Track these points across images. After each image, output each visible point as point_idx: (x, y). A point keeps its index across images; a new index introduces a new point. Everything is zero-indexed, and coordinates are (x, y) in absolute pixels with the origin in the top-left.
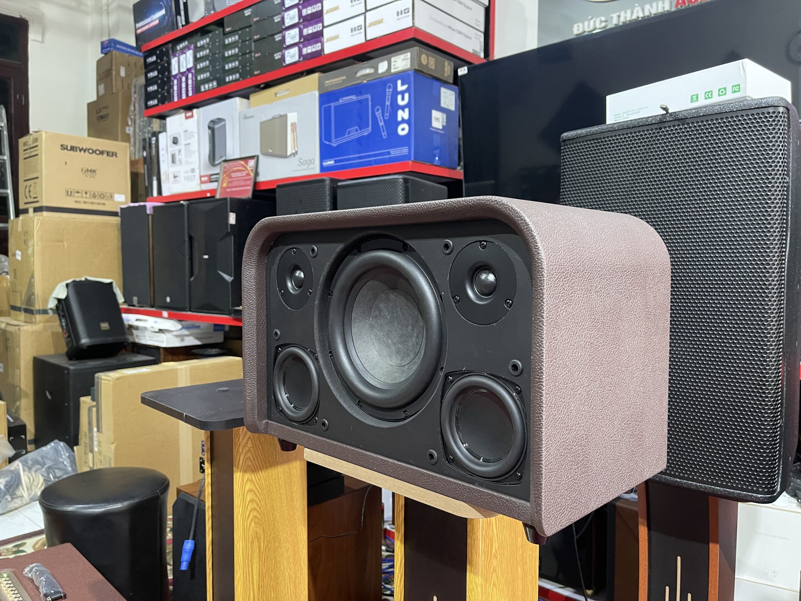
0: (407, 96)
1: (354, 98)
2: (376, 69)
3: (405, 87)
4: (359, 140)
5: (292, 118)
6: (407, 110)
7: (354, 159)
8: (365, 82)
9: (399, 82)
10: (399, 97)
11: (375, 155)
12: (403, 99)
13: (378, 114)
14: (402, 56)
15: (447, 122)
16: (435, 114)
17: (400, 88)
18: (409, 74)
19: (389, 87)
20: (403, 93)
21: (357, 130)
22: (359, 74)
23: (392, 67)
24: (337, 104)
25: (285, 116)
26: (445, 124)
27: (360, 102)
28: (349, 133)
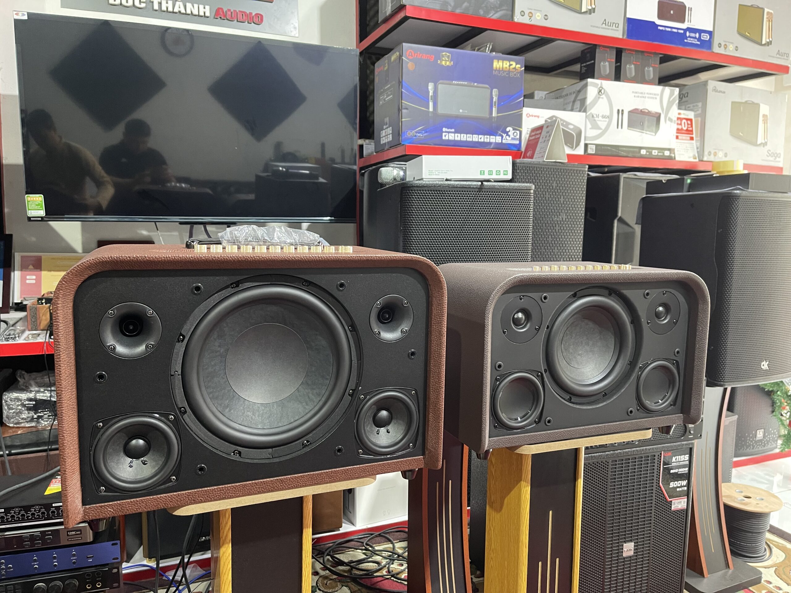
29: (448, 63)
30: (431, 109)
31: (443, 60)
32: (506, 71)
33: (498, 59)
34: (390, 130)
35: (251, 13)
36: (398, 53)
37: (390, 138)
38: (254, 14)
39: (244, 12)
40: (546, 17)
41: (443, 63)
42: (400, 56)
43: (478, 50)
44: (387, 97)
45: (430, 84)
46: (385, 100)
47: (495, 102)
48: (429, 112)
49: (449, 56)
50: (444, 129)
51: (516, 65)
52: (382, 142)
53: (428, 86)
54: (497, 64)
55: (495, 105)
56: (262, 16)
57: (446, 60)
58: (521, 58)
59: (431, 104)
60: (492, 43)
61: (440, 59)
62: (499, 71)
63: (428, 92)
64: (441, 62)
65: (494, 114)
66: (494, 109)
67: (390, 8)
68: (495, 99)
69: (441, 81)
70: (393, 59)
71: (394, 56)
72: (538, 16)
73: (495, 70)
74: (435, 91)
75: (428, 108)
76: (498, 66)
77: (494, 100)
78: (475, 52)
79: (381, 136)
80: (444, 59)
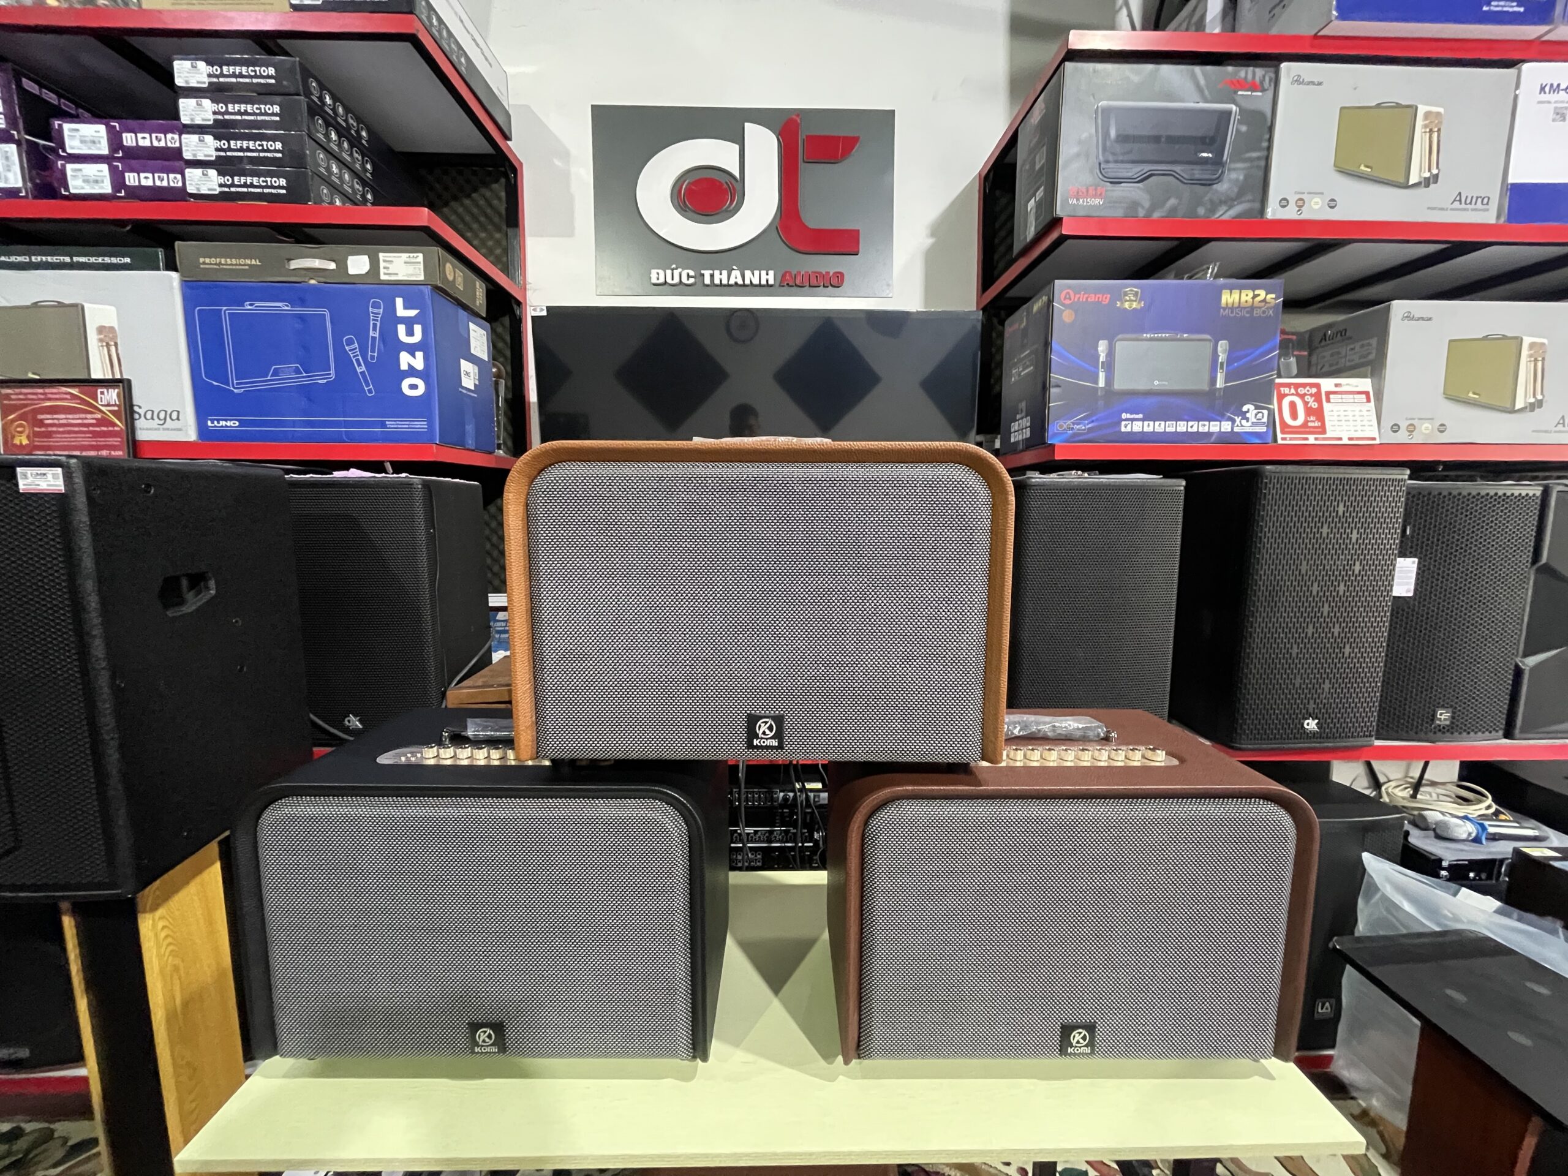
0: (418, 329)
1: (284, 307)
2: (342, 265)
3: (412, 313)
4: (307, 391)
5: (97, 316)
6: (420, 355)
7: (294, 424)
8: (313, 282)
9: (399, 302)
10: (401, 329)
11: (347, 424)
12: (411, 333)
13: (353, 350)
14: (404, 256)
15: (479, 380)
16: (465, 366)
17: (401, 311)
18: (421, 292)
19: (376, 306)
20: (409, 323)
21: (297, 371)
22: (295, 264)
23: (382, 271)
24: (236, 310)
25: (78, 310)
26: (477, 383)
27: (302, 318)
28: (276, 373)
29: (1135, 305)
30: (1102, 383)
31: (1127, 301)
32: (1245, 308)
33: (1231, 288)
34: (1026, 422)
35: (828, 273)
36: (1045, 298)
37: (1027, 433)
38: (831, 274)
39: (820, 273)
40: (1332, 204)
41: (1127, 305)
42: (1050, 302)
43: (1190, 278)
44: (1023, 370)
45: (1101, 342)
46: (1019, 375)
47: (1222, 364)
48: (1097, 389)
49: (1137, 293)
50: (1124, 416)
51: (1266, 295)
52: (1012, 440)
53: (1097, 346)
54: (1229, 298)
55: (1222, 368)
56: (842, 274)
57: (1131, 300)
58: (1277, 281)
59: (1102, 376)
60: (1218, 264)
61: (1120, 300)
62: (1232, 308)
63: (1098, 356)
64: (1122, 303)
65: (1220, 383)
66: (1219, 374)
67: (1033, 229)
68: (1222, 357)
69: (1120, 336)
70: (1035, 308)
71: (1037, 305)
72: (1317, 203)
73: (1224, 309)
74: (1111, 353)
75: (1096, 382)
76: (1230, 301)
77: (1220, 360)
78: (1185, 281)
79: (1012, 430)
80: (1127, 298)
